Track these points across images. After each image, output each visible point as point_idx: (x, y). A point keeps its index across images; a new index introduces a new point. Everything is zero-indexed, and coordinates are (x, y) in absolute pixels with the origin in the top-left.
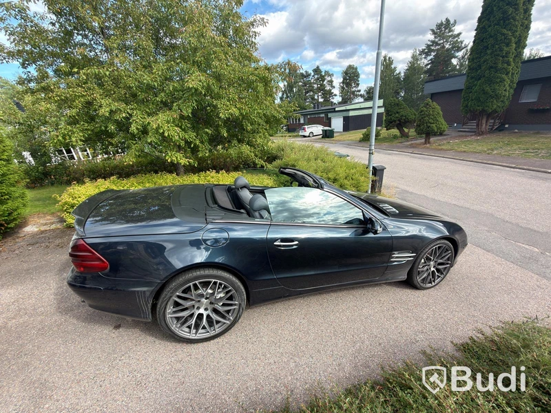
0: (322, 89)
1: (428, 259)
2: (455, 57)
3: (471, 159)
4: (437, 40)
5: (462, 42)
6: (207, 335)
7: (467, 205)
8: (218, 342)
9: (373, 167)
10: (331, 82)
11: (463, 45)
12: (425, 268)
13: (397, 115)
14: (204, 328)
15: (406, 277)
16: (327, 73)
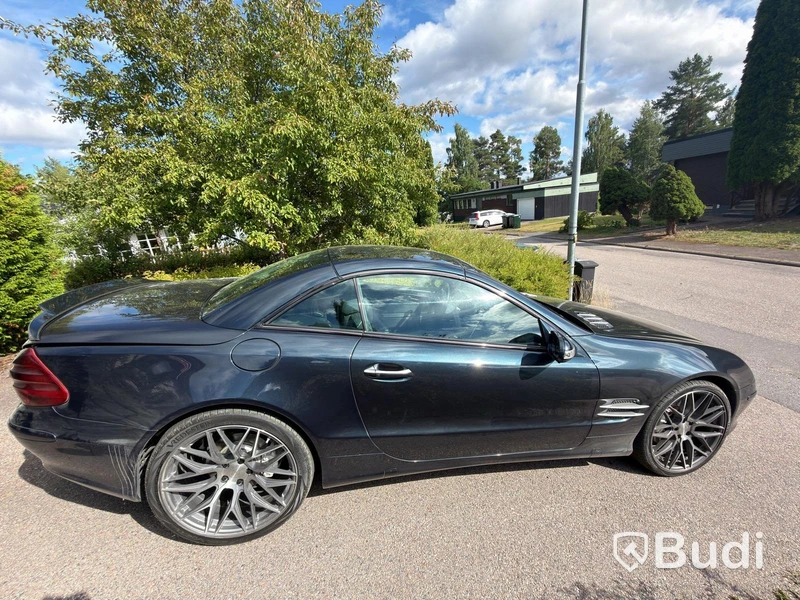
0: (503, 161)
1: (674, 417)
2: (712, 109)
3: (750, 257)
4: (681, 86)
5: (722, 87)
6: (236, 532)
7: (749, 330)
8: (257, 548)
9: (576, 263)
10: (517, 152)
11: (725, 91)
12: (668, 435)
13: (619, 192)
14: (232, 517)
15: (631, 449)
16: (512, 139)
